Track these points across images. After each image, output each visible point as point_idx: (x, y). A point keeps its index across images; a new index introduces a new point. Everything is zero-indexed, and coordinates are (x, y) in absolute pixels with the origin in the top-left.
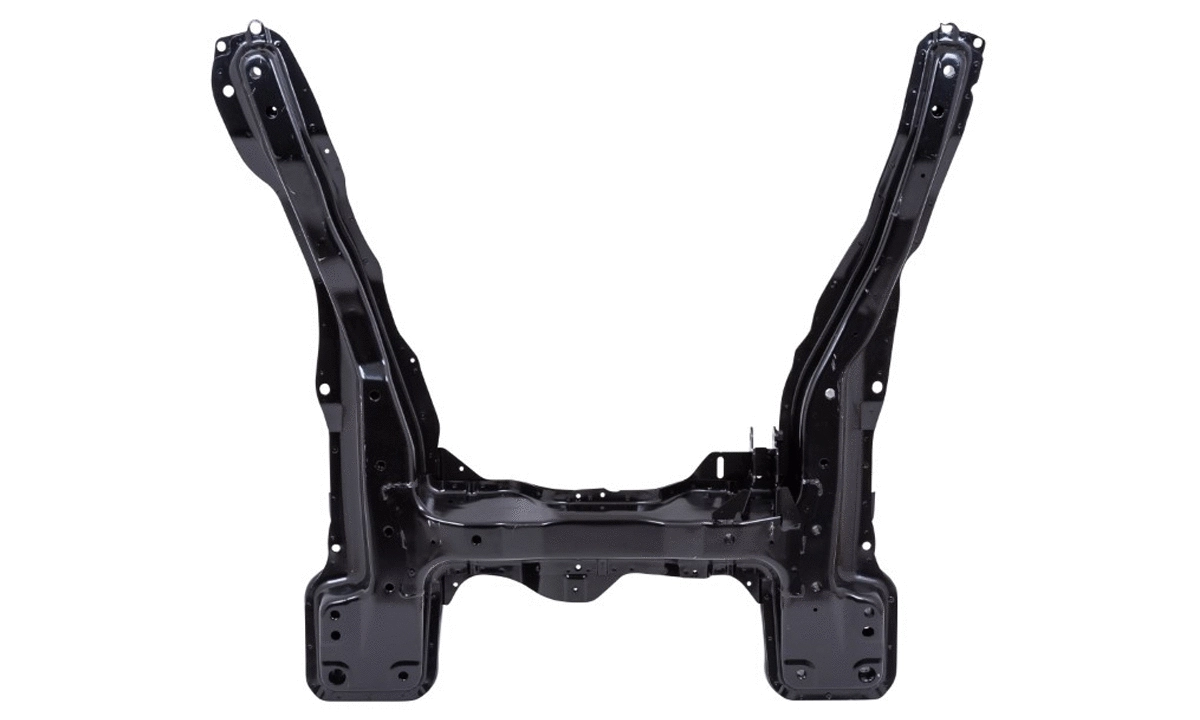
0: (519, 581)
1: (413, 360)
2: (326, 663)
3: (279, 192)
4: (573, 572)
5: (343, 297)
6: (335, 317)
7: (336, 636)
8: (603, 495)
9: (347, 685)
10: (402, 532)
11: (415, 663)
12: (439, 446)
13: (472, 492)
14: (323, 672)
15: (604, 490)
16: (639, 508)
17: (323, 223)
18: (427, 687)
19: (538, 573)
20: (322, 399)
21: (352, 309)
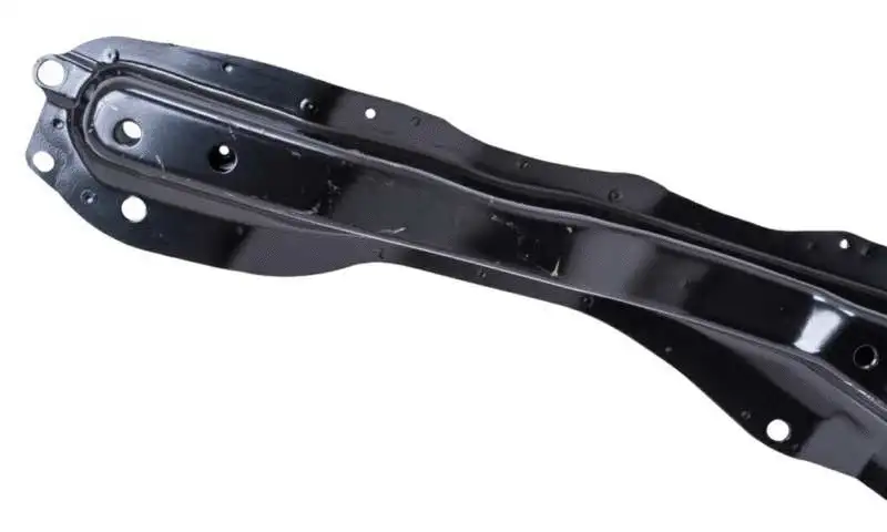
1: (844, 244)
3: (383, 255)
5: (647, 283)
6: (673, 322)
17: (494, 218)
20: (788, 448)
21: (682, 284)
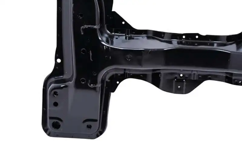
0: (150, 83)
2: (51, 118)
4: (179, 78)
7: (56, 104)
8: (197, 37)
9: (61, 130)
10: (91, 52)
11: (96, 121)
12: (113, 10)
13: (128, 35)
14: (49, 122)
15: (198, 34)
16: (215, 45)
18: (101, 133)
19: (160, 78)
